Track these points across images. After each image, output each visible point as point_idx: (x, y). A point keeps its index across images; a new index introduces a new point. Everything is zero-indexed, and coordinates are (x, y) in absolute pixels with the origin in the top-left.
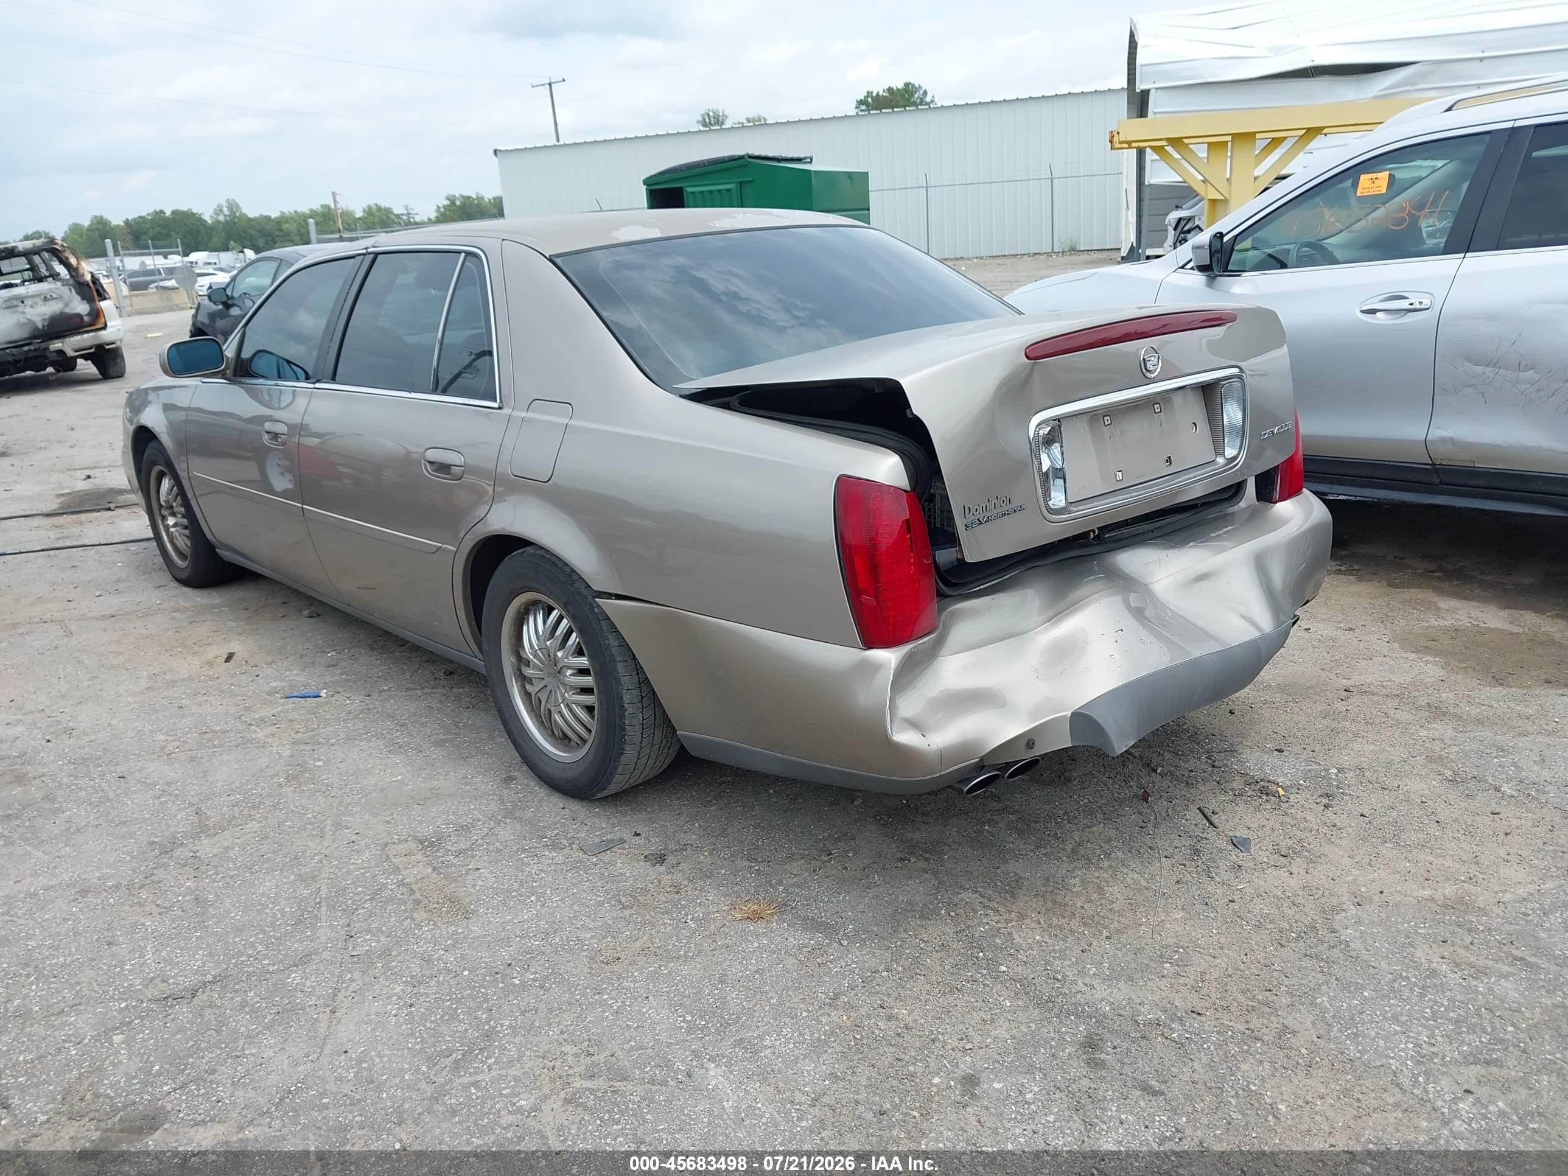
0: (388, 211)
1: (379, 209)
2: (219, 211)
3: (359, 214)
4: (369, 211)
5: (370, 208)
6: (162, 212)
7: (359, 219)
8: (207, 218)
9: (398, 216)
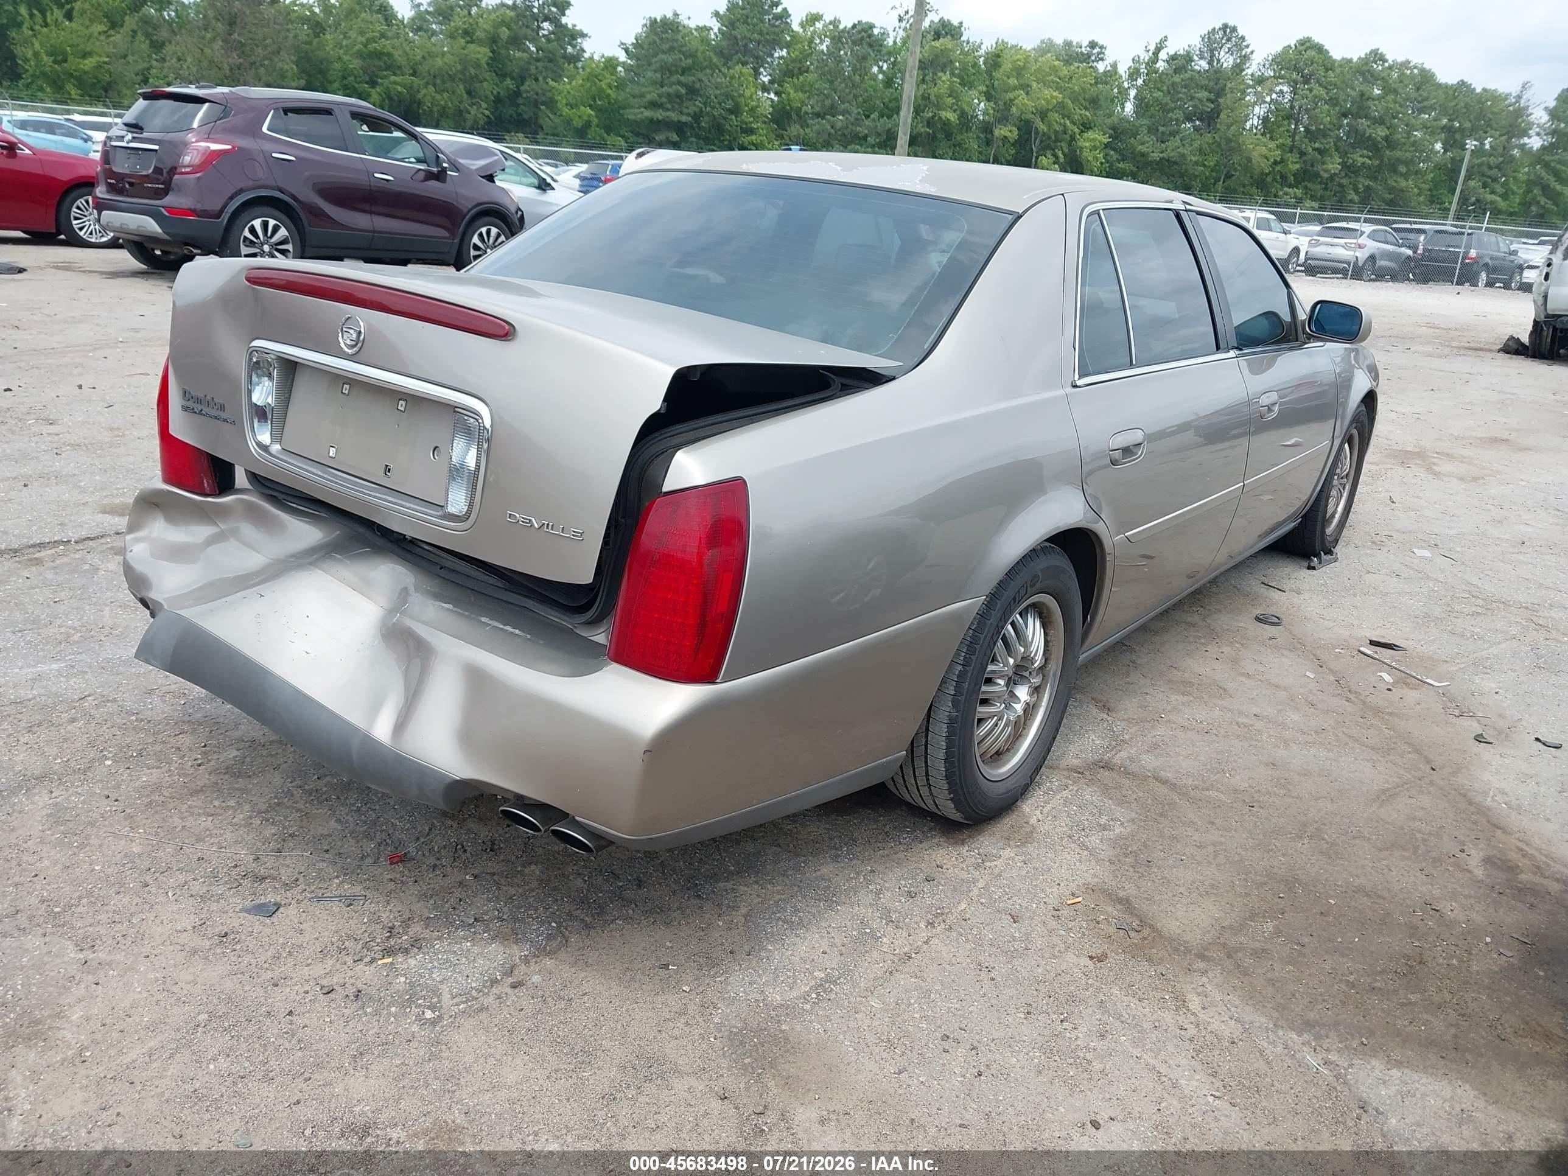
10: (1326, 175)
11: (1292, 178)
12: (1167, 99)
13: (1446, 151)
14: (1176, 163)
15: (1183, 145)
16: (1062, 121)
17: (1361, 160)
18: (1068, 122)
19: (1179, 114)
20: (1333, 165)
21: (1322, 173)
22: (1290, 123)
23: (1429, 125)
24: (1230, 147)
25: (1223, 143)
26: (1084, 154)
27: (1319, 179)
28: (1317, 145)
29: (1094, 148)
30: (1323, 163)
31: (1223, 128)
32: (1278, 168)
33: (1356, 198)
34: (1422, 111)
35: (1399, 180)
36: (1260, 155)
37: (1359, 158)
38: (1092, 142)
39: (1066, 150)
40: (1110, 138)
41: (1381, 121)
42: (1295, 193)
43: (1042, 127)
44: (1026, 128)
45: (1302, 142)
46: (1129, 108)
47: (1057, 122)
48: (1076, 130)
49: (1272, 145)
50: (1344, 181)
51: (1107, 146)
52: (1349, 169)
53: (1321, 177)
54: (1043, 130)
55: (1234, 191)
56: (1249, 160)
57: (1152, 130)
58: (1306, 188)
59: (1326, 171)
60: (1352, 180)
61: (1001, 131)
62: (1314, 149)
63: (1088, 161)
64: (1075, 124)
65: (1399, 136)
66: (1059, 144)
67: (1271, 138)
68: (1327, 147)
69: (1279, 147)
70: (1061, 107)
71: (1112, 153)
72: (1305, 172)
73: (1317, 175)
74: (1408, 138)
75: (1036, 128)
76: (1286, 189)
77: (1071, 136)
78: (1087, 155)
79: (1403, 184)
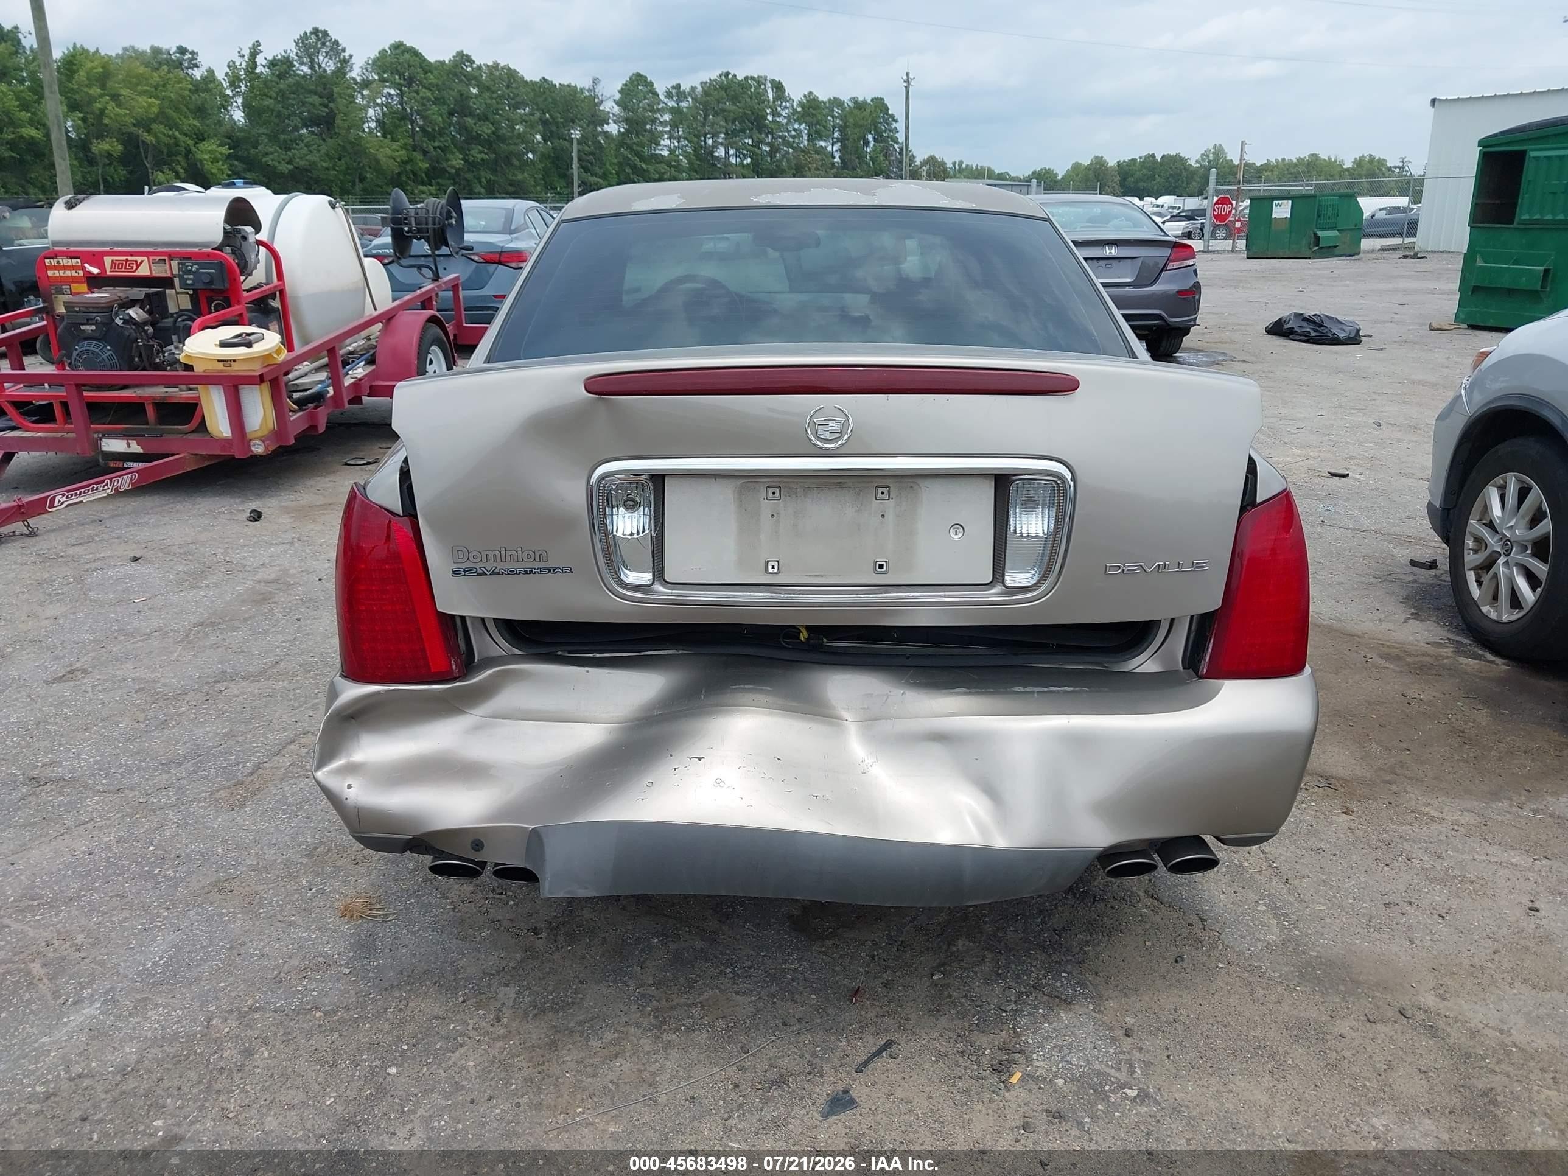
0: (1382, 162)
1: (1372, 159)
2: (1205, 155)
3: (1348, 165)
4: (1359, 163)
5: (1362, 158)
6: (1153, 156)
7: (1348, 170)
8: (1192, 162)
9: (1389, 169)
10: (453, 171)
11: (424, 175)
12: (279, 107)
13: (545, 141)
14: (306, 170)
15: (311, 151)
16: (170, 133)
17: (479, 156)
18: (177, 133)
19: (297, 120)
20: (457, 161)
21: (448, 169)
22: (406, 125)
23: (527, 118)
24: (355, 149)
25: (348, 147)
26: (206, 166)
27: (447, 175)
28: (436, 144)
29: (215, 160)
30: (448, 160)
31: (343, 132)
32: (408, 167)
33: (483, 190)
34: (516, 106)
35: (516, 172)
36: (387, 156)
37: (477, 153)
38: (209, 151)
39: (185, 165)
40: (230, 149)
41: (484, 118)
42: (429, 190)
43: (149, 139)
44: (131, 142)
45: (423, 142)
46: (238, 116)
47: (164, 134)
48: (190, 142)
49: (395, 145)
50: (469, 176)
51: (229, 156)
52: (471, 165)
53: (449, 173)
54: (151, 141)
55: (372, 193)
56: (377, 161)
57: (273, 138)
58: (438, 183)
59: (453, 167)
60: (476, 173)
61: (100, 147)
62: (435, 148)
63: (212, 174)
64: (186, 135)
65: (504, 131)
66: (175, 158)
67: (393, 140)
68: (446, 144)
69: (404, 147)
70: (162, 117)
71: (236, 163)
72: (434, 168)
73: (444, 171)
74: (513, 131)
75: (143, 142)
76: (421, 188)
77: (186, 148)
78: (210, 167)
79: (520, 177)
